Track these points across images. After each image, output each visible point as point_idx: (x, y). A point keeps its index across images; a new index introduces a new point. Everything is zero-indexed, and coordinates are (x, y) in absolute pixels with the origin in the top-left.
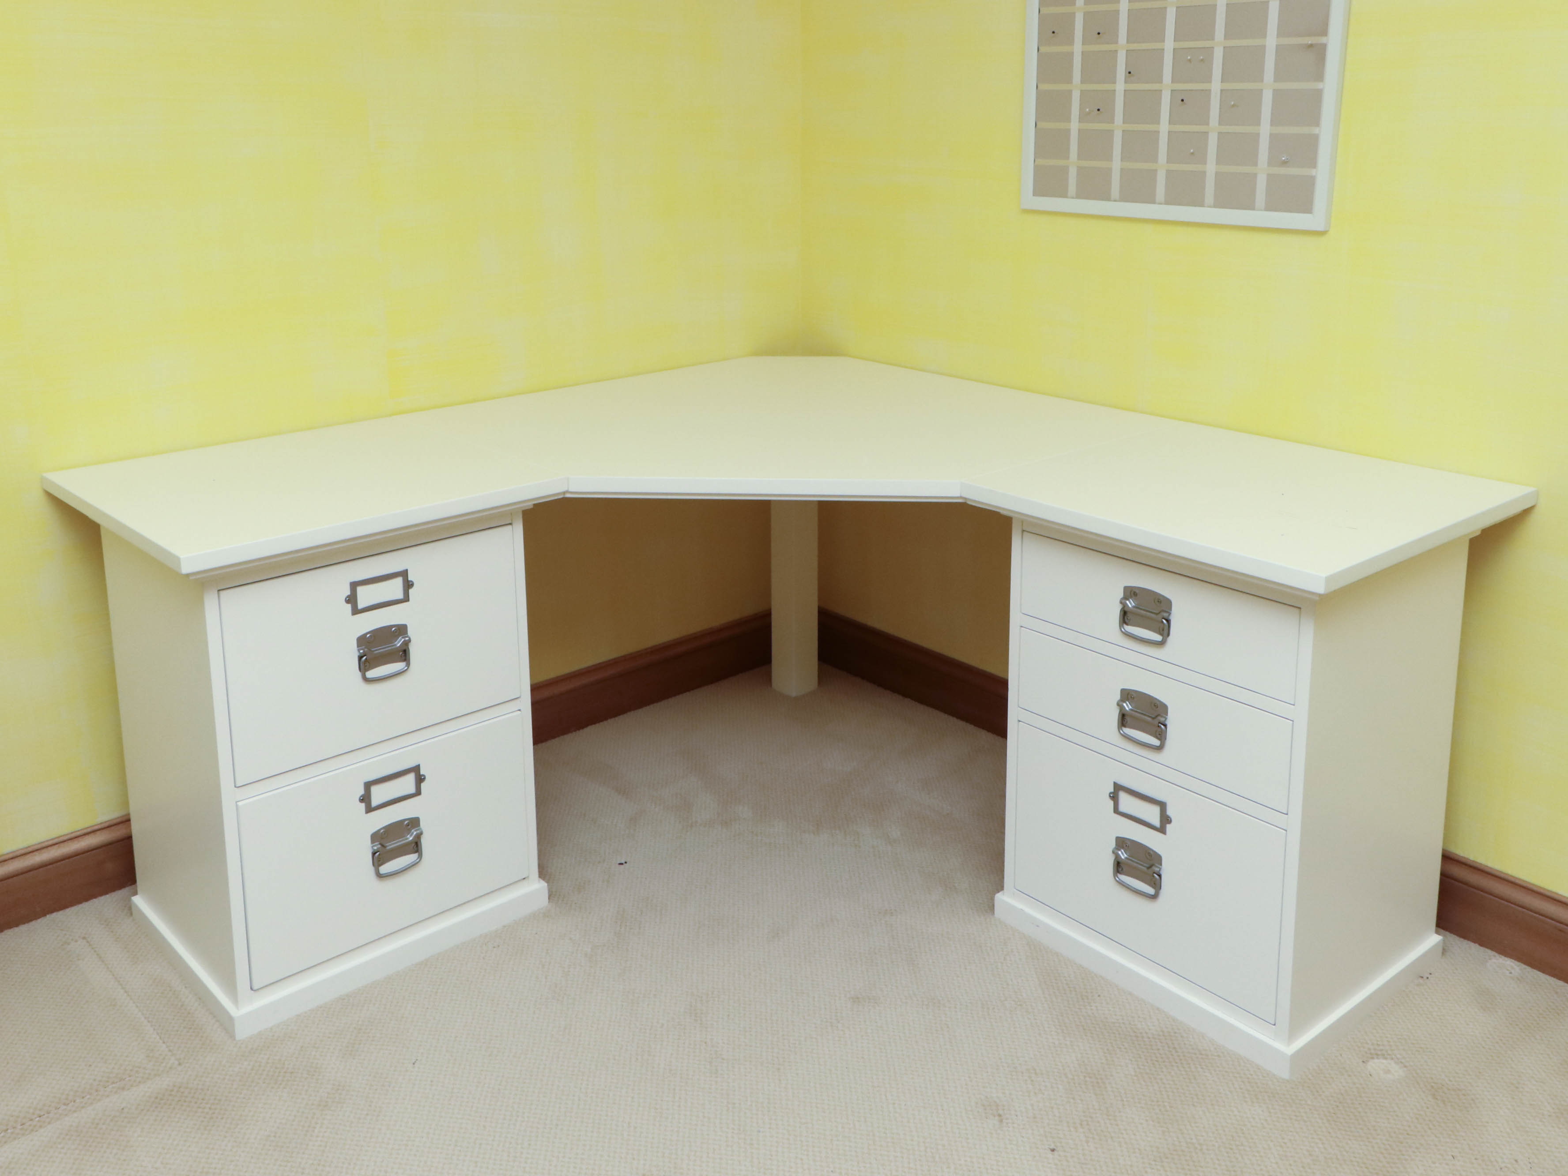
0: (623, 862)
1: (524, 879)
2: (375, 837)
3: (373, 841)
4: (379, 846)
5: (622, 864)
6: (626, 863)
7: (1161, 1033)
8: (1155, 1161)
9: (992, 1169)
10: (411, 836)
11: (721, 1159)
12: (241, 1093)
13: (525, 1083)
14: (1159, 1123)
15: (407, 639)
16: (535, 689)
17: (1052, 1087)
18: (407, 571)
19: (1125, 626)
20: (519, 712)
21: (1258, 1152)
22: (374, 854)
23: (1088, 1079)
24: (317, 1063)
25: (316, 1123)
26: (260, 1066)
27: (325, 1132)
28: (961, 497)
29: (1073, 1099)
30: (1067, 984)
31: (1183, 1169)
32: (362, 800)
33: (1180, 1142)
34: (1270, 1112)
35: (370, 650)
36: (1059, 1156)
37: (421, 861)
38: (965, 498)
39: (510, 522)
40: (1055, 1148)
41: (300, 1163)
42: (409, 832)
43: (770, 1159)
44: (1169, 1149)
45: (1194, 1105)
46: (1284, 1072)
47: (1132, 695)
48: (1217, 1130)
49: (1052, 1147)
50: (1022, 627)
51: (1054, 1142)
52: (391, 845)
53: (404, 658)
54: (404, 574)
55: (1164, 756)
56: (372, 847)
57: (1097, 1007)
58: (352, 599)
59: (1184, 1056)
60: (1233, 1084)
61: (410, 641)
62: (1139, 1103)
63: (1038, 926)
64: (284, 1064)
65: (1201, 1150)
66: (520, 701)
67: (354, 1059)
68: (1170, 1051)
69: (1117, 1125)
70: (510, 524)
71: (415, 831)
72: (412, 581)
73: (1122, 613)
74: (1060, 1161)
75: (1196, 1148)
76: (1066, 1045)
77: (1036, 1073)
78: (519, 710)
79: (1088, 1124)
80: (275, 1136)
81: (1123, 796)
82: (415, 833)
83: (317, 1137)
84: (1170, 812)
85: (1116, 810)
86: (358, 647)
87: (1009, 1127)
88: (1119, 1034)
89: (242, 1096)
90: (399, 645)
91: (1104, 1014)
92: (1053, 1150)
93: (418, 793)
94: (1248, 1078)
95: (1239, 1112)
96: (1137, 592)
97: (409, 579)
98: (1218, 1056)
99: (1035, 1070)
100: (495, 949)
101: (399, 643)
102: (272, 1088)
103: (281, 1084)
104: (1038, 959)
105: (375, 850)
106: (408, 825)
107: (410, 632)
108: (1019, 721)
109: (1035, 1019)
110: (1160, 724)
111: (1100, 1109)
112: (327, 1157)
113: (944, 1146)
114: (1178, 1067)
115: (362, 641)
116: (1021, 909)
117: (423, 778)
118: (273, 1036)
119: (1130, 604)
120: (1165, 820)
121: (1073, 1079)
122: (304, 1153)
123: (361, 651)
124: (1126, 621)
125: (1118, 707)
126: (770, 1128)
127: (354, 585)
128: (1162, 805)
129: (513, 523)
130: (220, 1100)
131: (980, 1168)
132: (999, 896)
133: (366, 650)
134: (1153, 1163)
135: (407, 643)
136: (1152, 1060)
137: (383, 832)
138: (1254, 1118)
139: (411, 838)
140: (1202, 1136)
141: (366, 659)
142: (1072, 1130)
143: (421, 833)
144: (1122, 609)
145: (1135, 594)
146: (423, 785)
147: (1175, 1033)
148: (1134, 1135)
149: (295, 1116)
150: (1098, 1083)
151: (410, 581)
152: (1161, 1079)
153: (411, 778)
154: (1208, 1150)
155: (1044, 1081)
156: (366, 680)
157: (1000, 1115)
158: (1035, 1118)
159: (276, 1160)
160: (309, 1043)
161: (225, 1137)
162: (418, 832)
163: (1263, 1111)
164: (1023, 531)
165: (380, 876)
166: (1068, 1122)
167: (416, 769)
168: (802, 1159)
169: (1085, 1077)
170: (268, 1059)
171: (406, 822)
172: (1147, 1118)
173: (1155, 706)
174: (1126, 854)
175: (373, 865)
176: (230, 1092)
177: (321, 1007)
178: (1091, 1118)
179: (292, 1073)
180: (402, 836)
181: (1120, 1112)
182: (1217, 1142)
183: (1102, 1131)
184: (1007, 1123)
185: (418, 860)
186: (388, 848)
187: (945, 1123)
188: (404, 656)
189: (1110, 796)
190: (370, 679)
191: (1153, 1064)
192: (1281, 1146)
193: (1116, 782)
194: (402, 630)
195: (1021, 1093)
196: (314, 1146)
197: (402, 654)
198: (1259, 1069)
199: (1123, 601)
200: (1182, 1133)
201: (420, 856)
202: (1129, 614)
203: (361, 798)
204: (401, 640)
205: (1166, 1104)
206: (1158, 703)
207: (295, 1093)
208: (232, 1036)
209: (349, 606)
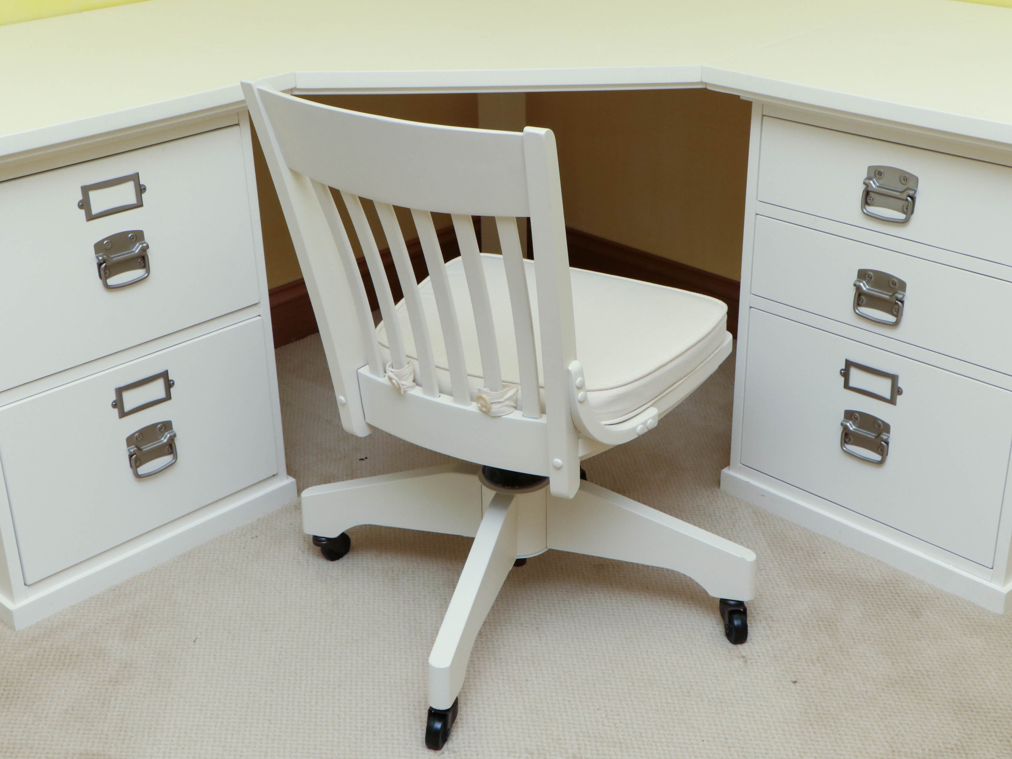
0: (364, 457)
1: (274, 475)
2: (130, 440)
3: (129, 444)
4: (135, 449)
5: (363, 459)
6: (366, 458)
7: (884, 582)
8: (887, 686)
9: (742, 700)
10: (165, 438)
11: (495, 705)
12: (31, 676)
13: (303, 652)
14: (888, 655)
15: (145, 245)
16: (273, 293)
17: (789, 631)
18: (137, 174)
19: (867, 207)
20: (259, 318)
21: (979, 675)
22: (131, 456)
23: (820, 623)
24: (101, 646)
25: (111, 697)
26: (45, 651)
27: (121, 704)
28: (701, 83)
29: (809, 639)
30: (794, 544)
31: (913, 692)
32: (115, 405)
33: (908, 670)
34: (988, 642)
35: (108, 257)
36: (801, 686)
37: (176, 462)
38: (706, 84)
39: (237, 123)
40: (797, 680)
41: (102, 731)
42: (162, 434)
43: (541, 702)
44: (899, 677)
45: (918, 640)
46: (998, 609)
47: (870, 274)
48: (941, 659)
49: (794, 679)
50: (757, 214)
51: (795, 676)
52: (146, 448)
53: (143, 265)
54: (135, 178)
55: (901, 332)
56: (129, 450)
57: (823, 562)
58: (84, 204)
59: (906, 599)
60: (952, 621)
61: (148, 247)
62: (869, 640)
63: (763, 496)
64: (68, 648)
65: (928, 676)
66: (260, 307)
67: (136, 640)
68: (894, 596)
69: (851, 659)
70: (237, 125)
71: (169, 433)
72: (144, 186)
73: (865, 193)
74: (802, 690)
75: (923, 674)
76: (798, 595)
77: (773, 621)
78: (259, 316)
79: (824, 660)
80: (73, 710)
81: (854, 373)
82: (168, 436)
83: (114, 707)
84: (901, 384)
85: (847, 386)
86: (96, 253)
87: (753, 666)
88: (845, 584)
89: (33, 678)
90: (137, 251)
91: (830, 568)
92: (795, 682)
93: (168, 397)
94: (966, 615)
95: (960, 643)
96: (882, 171)
97: (141, 183)
98: (938, 598)
99: (772, 617)
100: (253, 539)
101: (137, 249)
102: (61, 669)
103: (69, 666)
104: (765, 525)
105: (132, 452)
106: (161, 428)
107: (148, 238)
108: (751, 307)
109: (767, 575)
110: (897, 301)
111: (833, 647)
112: (128, 724)
113: (697, 683)
114: (901, 609)
115: (99, 247)
116: (747, 482)
117: (172, 383)
118: (52, 625)
119: (873, 185)
120: (896, 391)
121: (807, 623)
122: (104, 722)
123: (100, 258)
124: (869, 201)
125: (855, 287)
126: (536, 677)
127: (86, 190)
128: (894, 378)
129: (241, 125)
130: (12, 682)
131: (730, 700)
132: (725, 471)
133: (105, 256)
134: (886, 688)
135: (145, 249)
136: (877, 604)
137: (138, 435)
138: (973, 648)
139: (165, 441)
140: (928, 664)
141: (106, 266)
142: (810, 664)
143: (175, 436)
144: (865, 189)
145: (880, 174)
146: (172, 390)
147: (897, 580)
148: (867, 666)
149: (89, 692)
150: (830, 625)
151: (142, 185)
152: (887, 620)
153: (160, 383)
154: (934, 675)
155: (781, 627)
156: (108, 287)
157: (743, 657)
158: (775, 657)
159: (79, 729)
160: (89, 630)
161: (25, 713)
162: (172, 434)
163: (981, 641)
164: (763, 116)
165: (138, 476)
166: (806, 659)
167: (165, 375)
168: (569, 701)
169: (818, 621)
170: (52, 645)
171: (159, 426)
172: (877, 652)
173: (893, 283)
174: (855, 426)
175: (131, 467)
176: (20, 675)
177: (94, 598)
178: (826, 654)
179: (77, 656)
180: (156, 438)
181: (852, 648)
182: (942, 668)
183: (838, 665)
184: (751, 663)
185: (174, 461)
186: (144, 450)
187: (695, 664)
188: (143, 262)
189: (841, 373)
190: (111, 287)
191: (879, 607)
192: (1000, 669)
193: (848, 359)
194: (138, 236)
195: (761, 638)
196: (112, 715)
197: (140, 261)
198: (975, 607)
199: (867, 181)
200: (910, 663)
201: (176, 457)
202: (872, 195)
203: (114, 404)
204: (139, 246)
205: (893, 640)
206: (896, 280)
207: (84, 673)
208: (12, 628)
209: (83, 212)
